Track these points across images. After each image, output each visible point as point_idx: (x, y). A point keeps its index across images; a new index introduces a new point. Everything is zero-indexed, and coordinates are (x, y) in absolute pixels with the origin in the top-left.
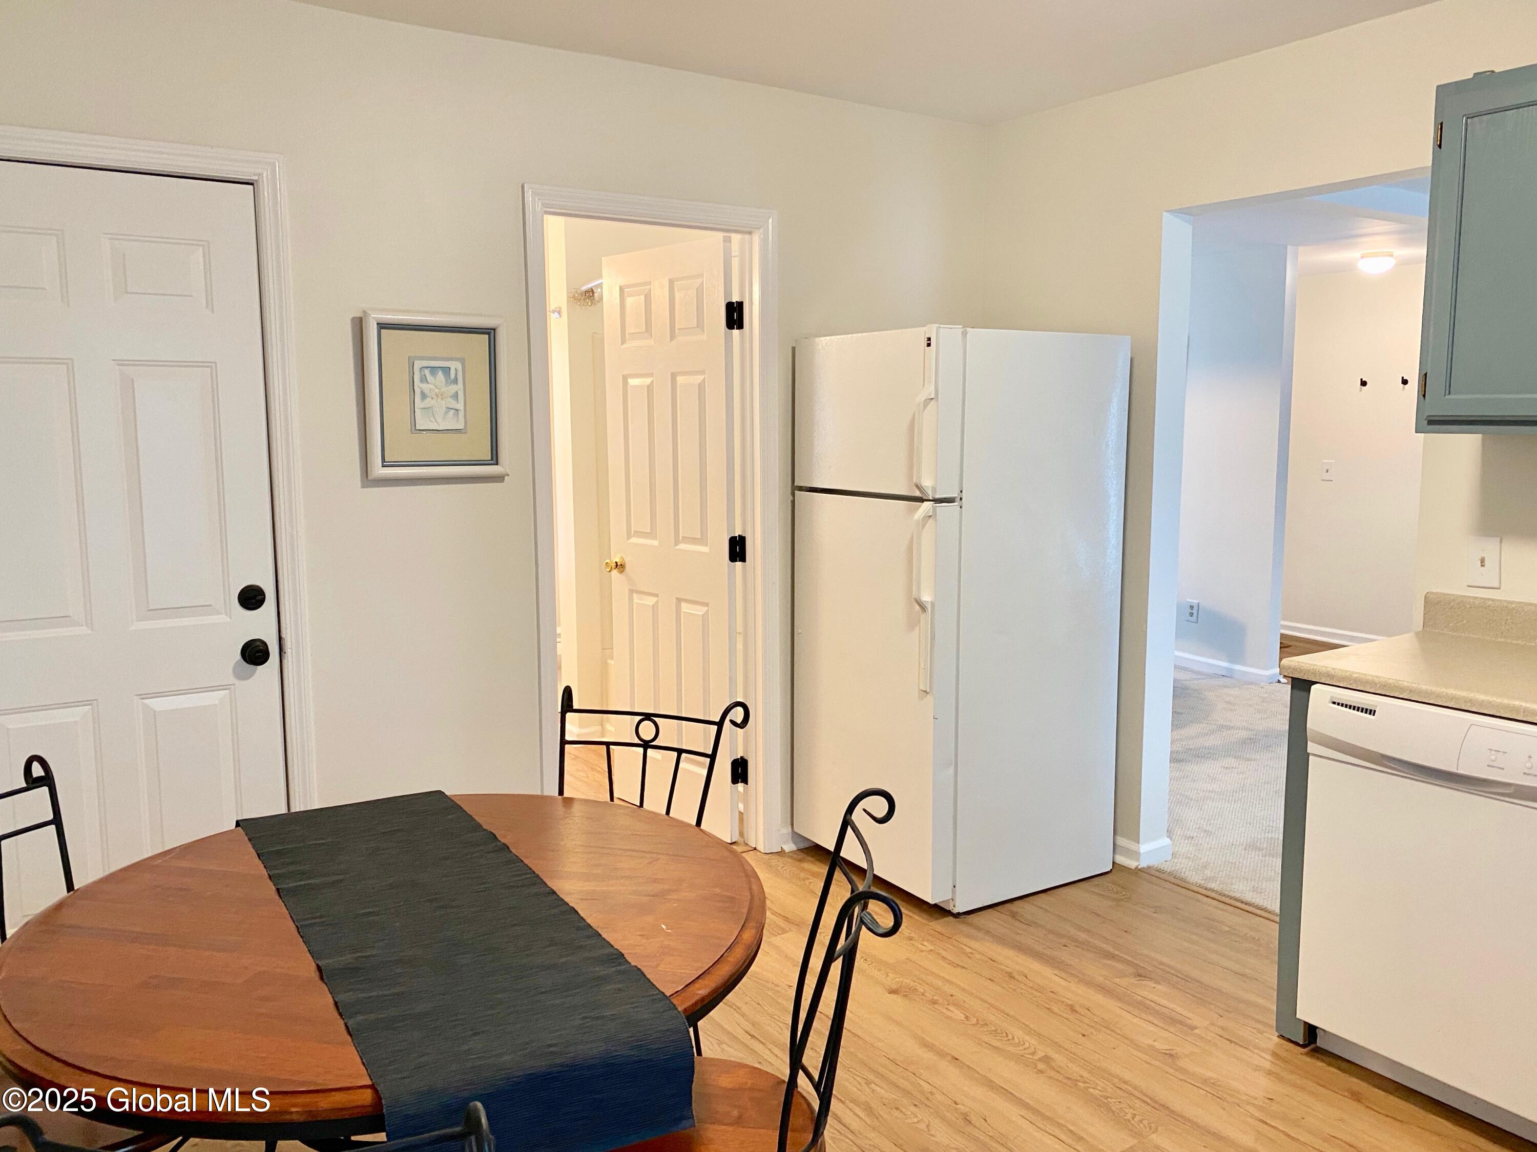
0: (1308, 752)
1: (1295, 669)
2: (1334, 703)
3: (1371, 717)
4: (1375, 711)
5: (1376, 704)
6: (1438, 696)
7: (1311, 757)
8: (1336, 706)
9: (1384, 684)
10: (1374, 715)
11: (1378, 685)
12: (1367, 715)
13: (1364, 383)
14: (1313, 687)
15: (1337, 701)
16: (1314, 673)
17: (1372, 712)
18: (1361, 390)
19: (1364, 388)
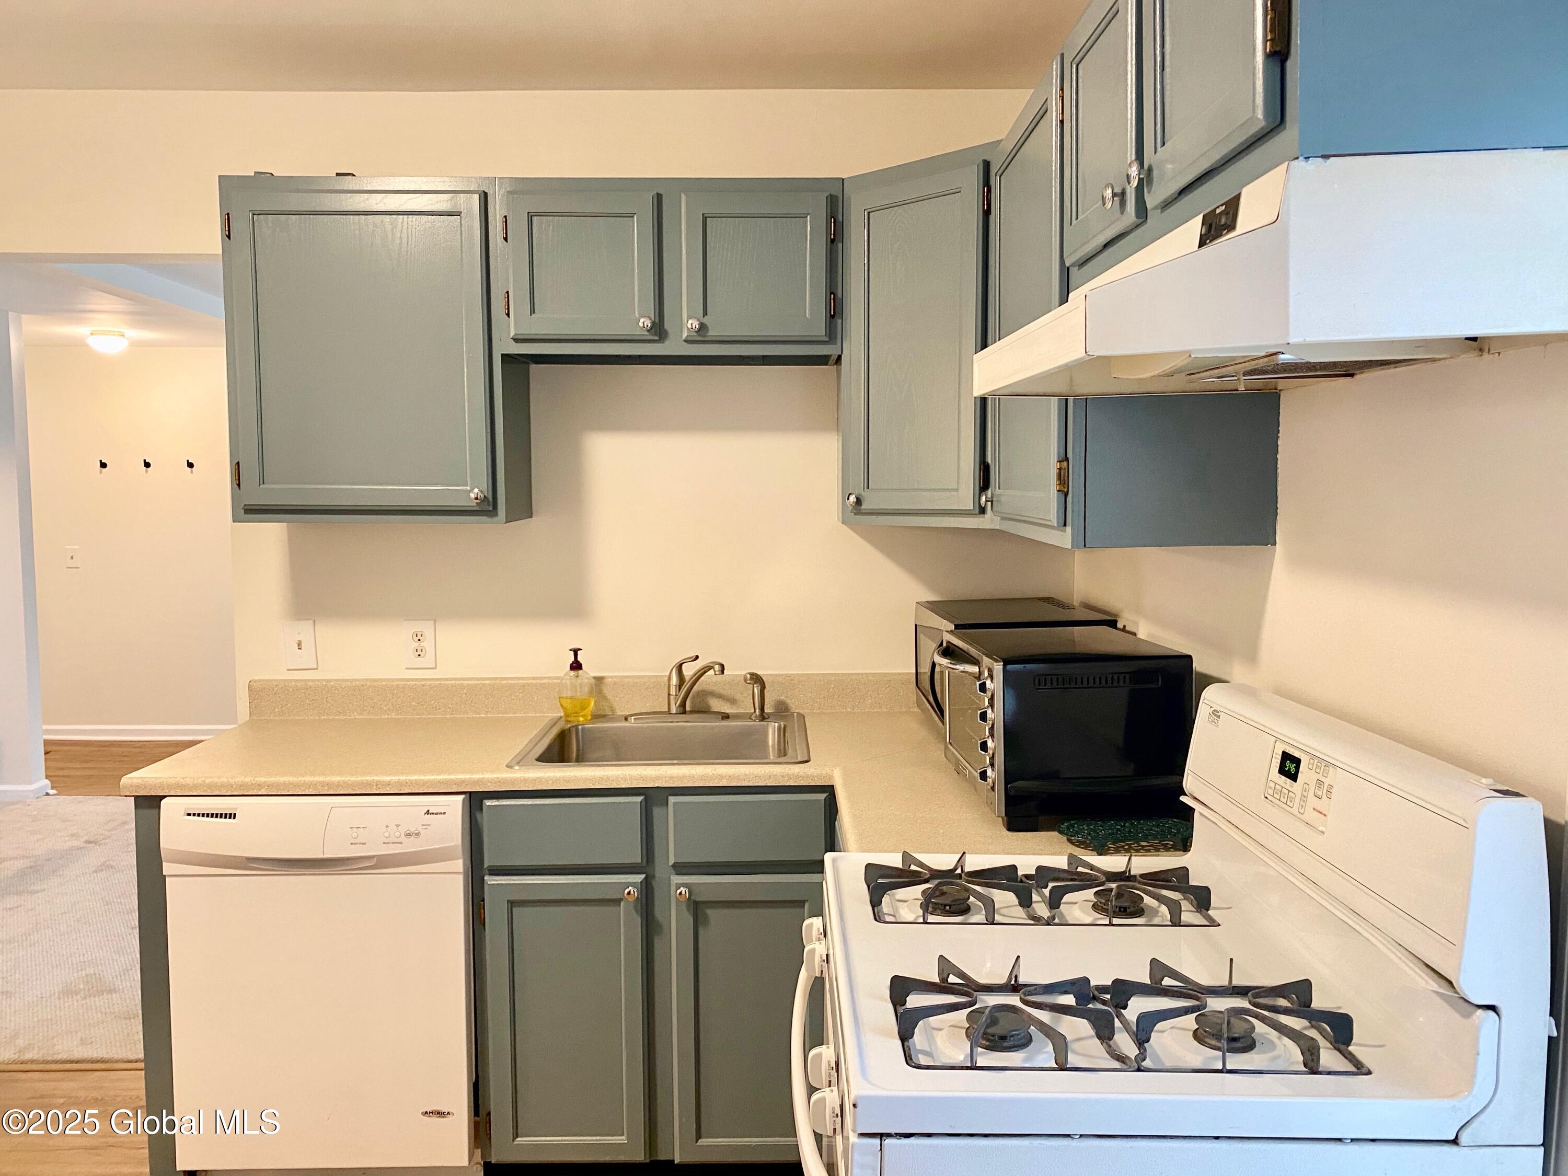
0: (164, 874)
1: (138, 787)
2: (189, 814)
3: (232, 820)
4: (235, 814)
5: (234, 807)
6: (296, 785)
7: (167, 879)
8: (191, 817)
9: (240, 783)
10: (234, 818)
11: (234, 786)
12: (228, 820)
13: (103, 465)
14: (163, 802)
15: (192, 812)
16: (161, 786)
17: (232, 816)
18: (101, 472)
19: (104, 470)
